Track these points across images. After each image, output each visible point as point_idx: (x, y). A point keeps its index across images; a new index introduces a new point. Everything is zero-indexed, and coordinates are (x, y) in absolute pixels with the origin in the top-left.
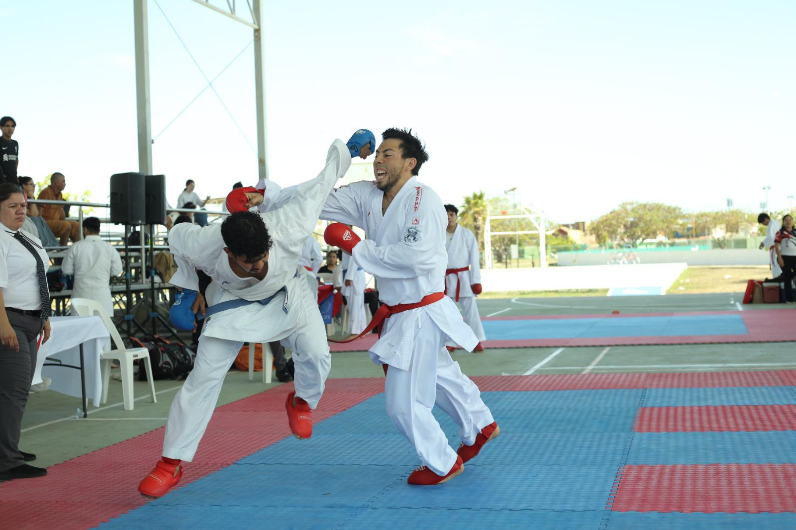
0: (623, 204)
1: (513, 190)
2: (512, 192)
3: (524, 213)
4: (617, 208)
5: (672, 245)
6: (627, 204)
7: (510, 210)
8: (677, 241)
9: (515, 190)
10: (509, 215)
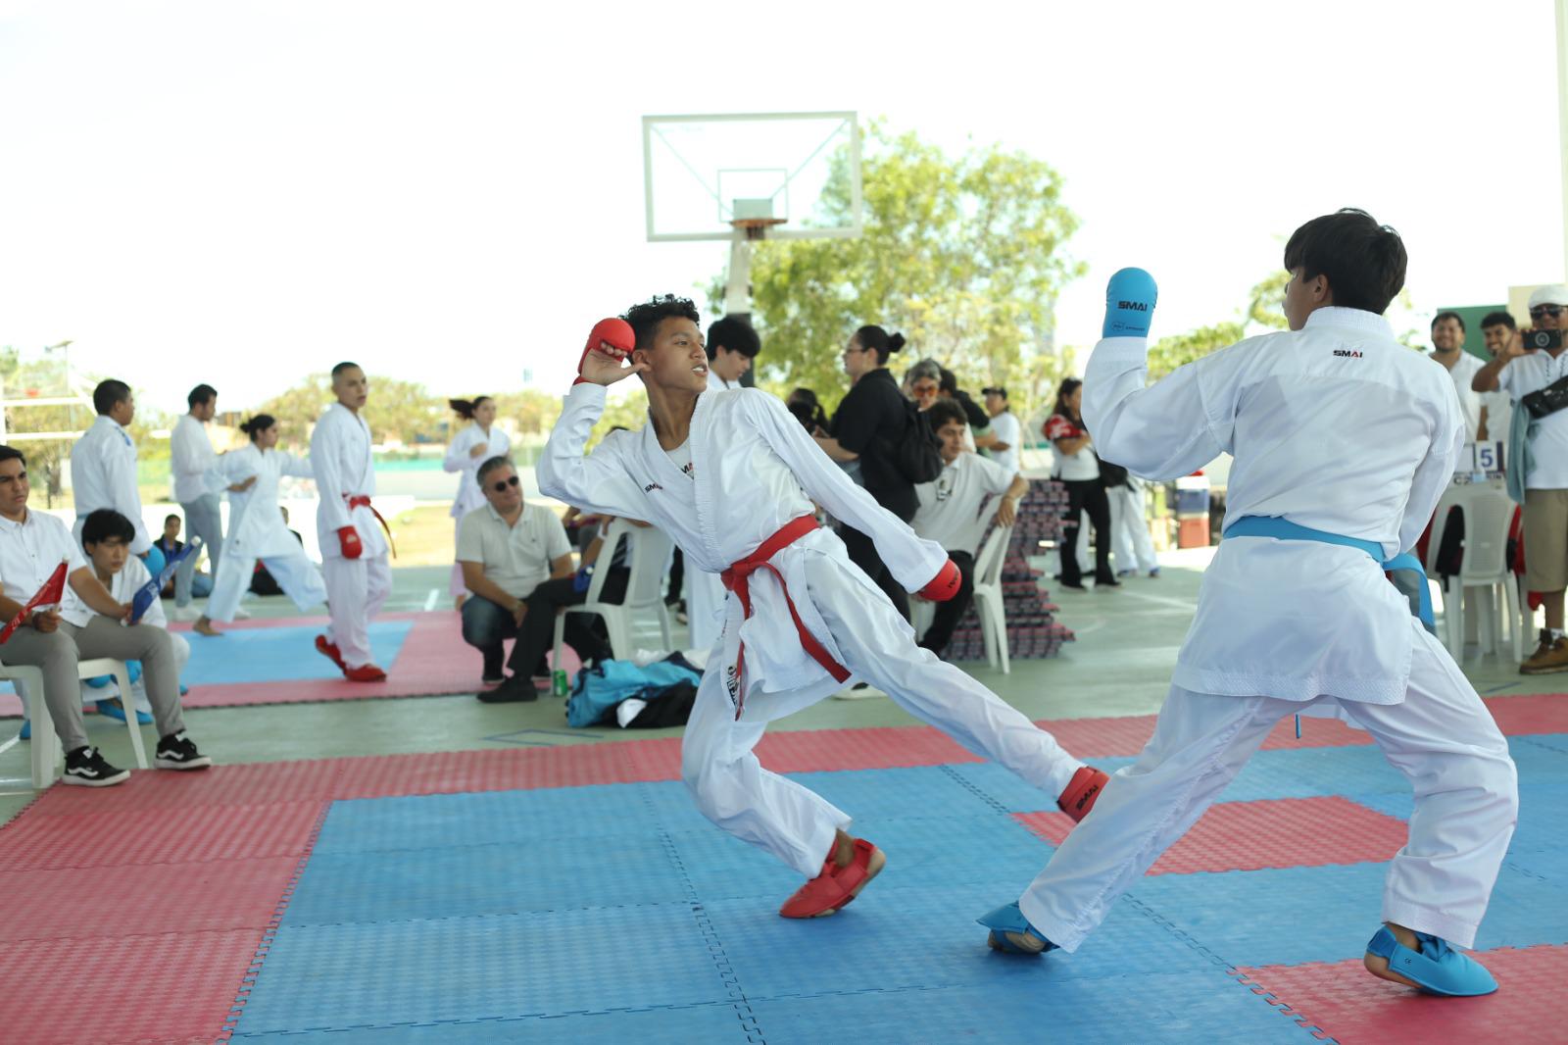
0: (311, 376)
1: (65, 344)
2: (62, 349)
3: (74, 395)
4: (300, 385)
5: (415, 457)
6: (318, 376)
7: (46, 389)
8: (424, 449)
9: (69, 346)
10: (42, 397)
